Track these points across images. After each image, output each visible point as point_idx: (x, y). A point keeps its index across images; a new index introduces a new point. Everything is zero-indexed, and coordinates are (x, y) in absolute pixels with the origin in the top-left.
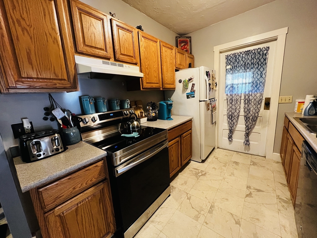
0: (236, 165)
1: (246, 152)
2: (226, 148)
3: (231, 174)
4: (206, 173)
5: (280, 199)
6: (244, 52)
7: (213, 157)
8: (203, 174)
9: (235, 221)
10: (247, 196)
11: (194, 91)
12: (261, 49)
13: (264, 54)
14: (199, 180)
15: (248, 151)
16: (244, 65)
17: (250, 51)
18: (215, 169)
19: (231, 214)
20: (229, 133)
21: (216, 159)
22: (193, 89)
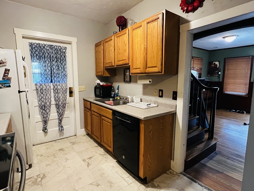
0: (63, 151)
1: (62, 137)
2: (42, 142)
3: (65, 160)
4: (44, 175)
5: (102, 155)
6: (48, 46)
7: (36, 156)
8: (41, 177)
9: (96, 185)
10: (88, 166)
11: (9, 79)
12: (61, 47)
13: (64, 52)
14: (43, 186)
15: (62, 136)
16: (50, 57)
17: (53, 45)
18: (49, 165)
19: (90, 184)
20: (44, 124)
21: (41, 156)
22: (8, 76)
